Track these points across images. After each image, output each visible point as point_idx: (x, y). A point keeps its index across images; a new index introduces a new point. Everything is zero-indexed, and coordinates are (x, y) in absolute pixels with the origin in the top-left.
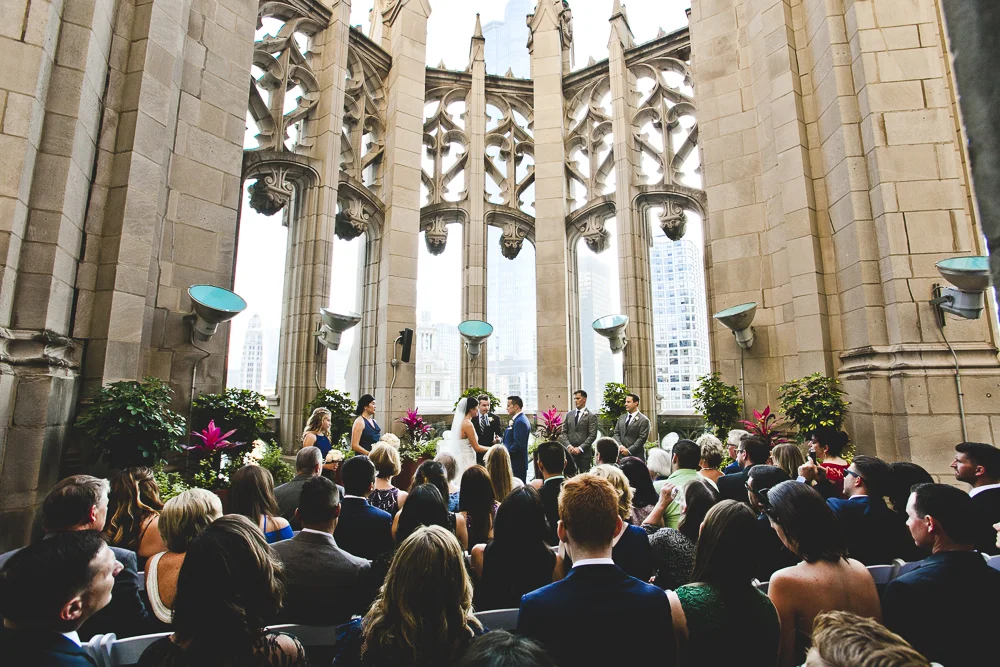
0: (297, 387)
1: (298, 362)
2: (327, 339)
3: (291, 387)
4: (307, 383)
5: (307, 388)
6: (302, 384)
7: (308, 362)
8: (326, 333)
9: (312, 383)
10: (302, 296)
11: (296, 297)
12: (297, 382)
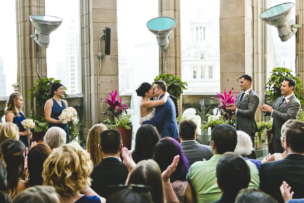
0: (26, 77)
1: (25, 58)
2: (39, 40)
3: (22, 77)
4: (32, 73)
5: (32, 77)
6: (29, 75)
7: (31, 58)
8: (37, 35)
9: (35, 74)
10: (24, 7)
11: (20, 8)
12: (26, 73)
